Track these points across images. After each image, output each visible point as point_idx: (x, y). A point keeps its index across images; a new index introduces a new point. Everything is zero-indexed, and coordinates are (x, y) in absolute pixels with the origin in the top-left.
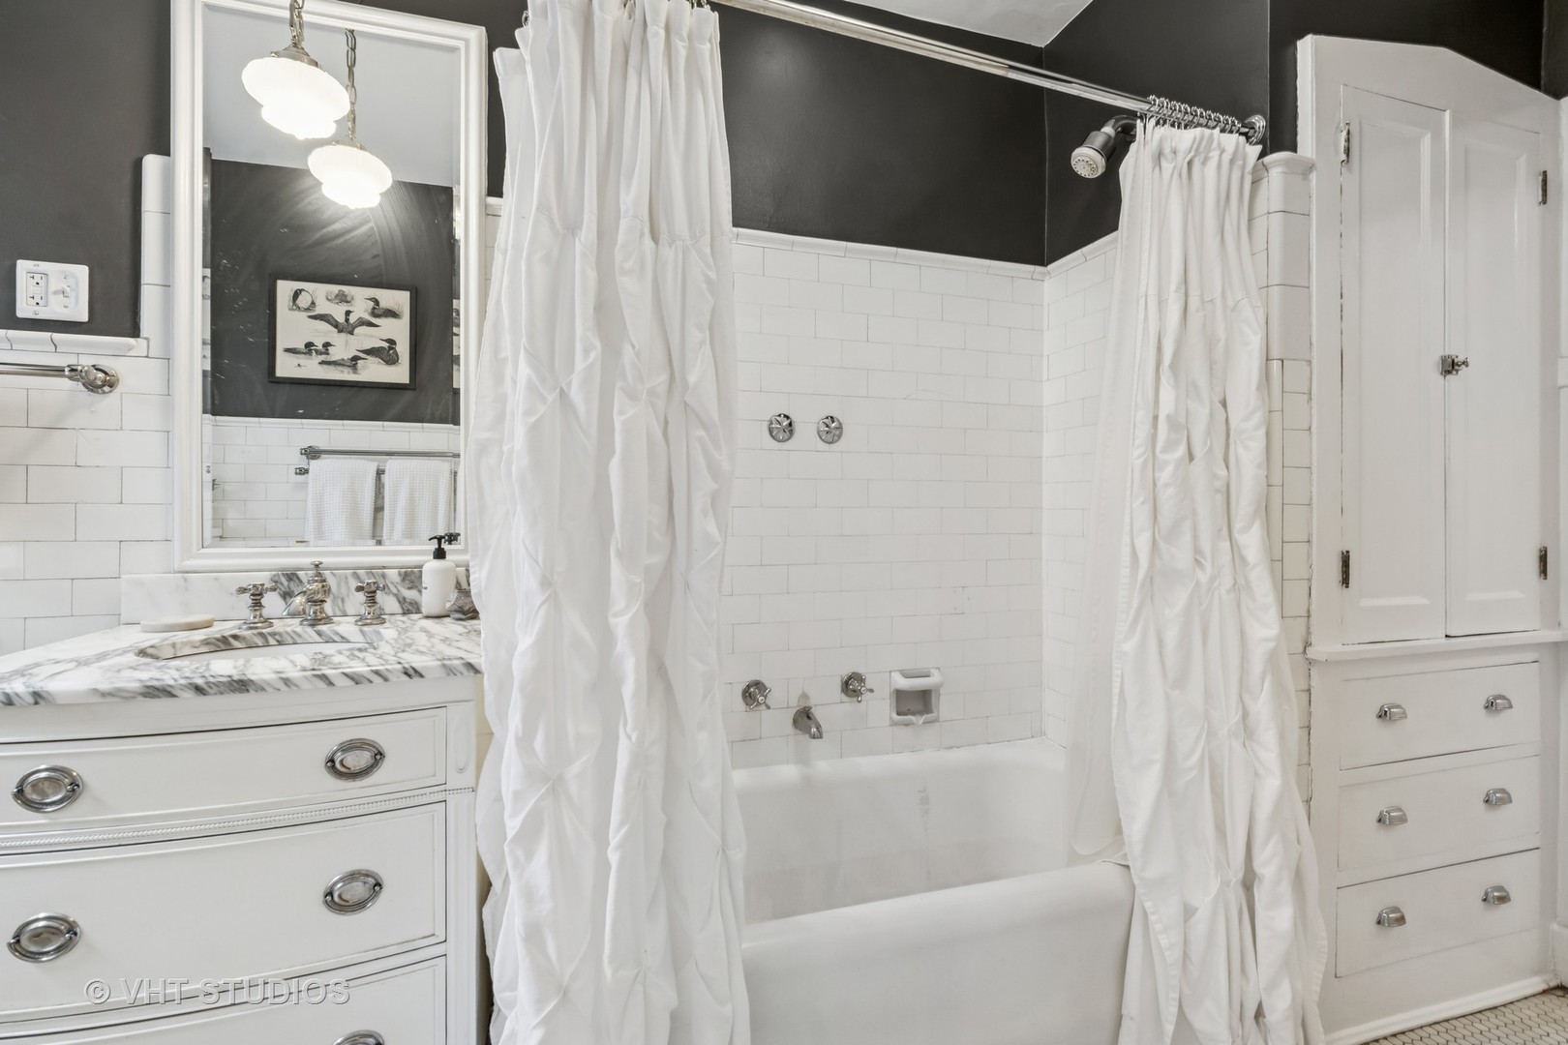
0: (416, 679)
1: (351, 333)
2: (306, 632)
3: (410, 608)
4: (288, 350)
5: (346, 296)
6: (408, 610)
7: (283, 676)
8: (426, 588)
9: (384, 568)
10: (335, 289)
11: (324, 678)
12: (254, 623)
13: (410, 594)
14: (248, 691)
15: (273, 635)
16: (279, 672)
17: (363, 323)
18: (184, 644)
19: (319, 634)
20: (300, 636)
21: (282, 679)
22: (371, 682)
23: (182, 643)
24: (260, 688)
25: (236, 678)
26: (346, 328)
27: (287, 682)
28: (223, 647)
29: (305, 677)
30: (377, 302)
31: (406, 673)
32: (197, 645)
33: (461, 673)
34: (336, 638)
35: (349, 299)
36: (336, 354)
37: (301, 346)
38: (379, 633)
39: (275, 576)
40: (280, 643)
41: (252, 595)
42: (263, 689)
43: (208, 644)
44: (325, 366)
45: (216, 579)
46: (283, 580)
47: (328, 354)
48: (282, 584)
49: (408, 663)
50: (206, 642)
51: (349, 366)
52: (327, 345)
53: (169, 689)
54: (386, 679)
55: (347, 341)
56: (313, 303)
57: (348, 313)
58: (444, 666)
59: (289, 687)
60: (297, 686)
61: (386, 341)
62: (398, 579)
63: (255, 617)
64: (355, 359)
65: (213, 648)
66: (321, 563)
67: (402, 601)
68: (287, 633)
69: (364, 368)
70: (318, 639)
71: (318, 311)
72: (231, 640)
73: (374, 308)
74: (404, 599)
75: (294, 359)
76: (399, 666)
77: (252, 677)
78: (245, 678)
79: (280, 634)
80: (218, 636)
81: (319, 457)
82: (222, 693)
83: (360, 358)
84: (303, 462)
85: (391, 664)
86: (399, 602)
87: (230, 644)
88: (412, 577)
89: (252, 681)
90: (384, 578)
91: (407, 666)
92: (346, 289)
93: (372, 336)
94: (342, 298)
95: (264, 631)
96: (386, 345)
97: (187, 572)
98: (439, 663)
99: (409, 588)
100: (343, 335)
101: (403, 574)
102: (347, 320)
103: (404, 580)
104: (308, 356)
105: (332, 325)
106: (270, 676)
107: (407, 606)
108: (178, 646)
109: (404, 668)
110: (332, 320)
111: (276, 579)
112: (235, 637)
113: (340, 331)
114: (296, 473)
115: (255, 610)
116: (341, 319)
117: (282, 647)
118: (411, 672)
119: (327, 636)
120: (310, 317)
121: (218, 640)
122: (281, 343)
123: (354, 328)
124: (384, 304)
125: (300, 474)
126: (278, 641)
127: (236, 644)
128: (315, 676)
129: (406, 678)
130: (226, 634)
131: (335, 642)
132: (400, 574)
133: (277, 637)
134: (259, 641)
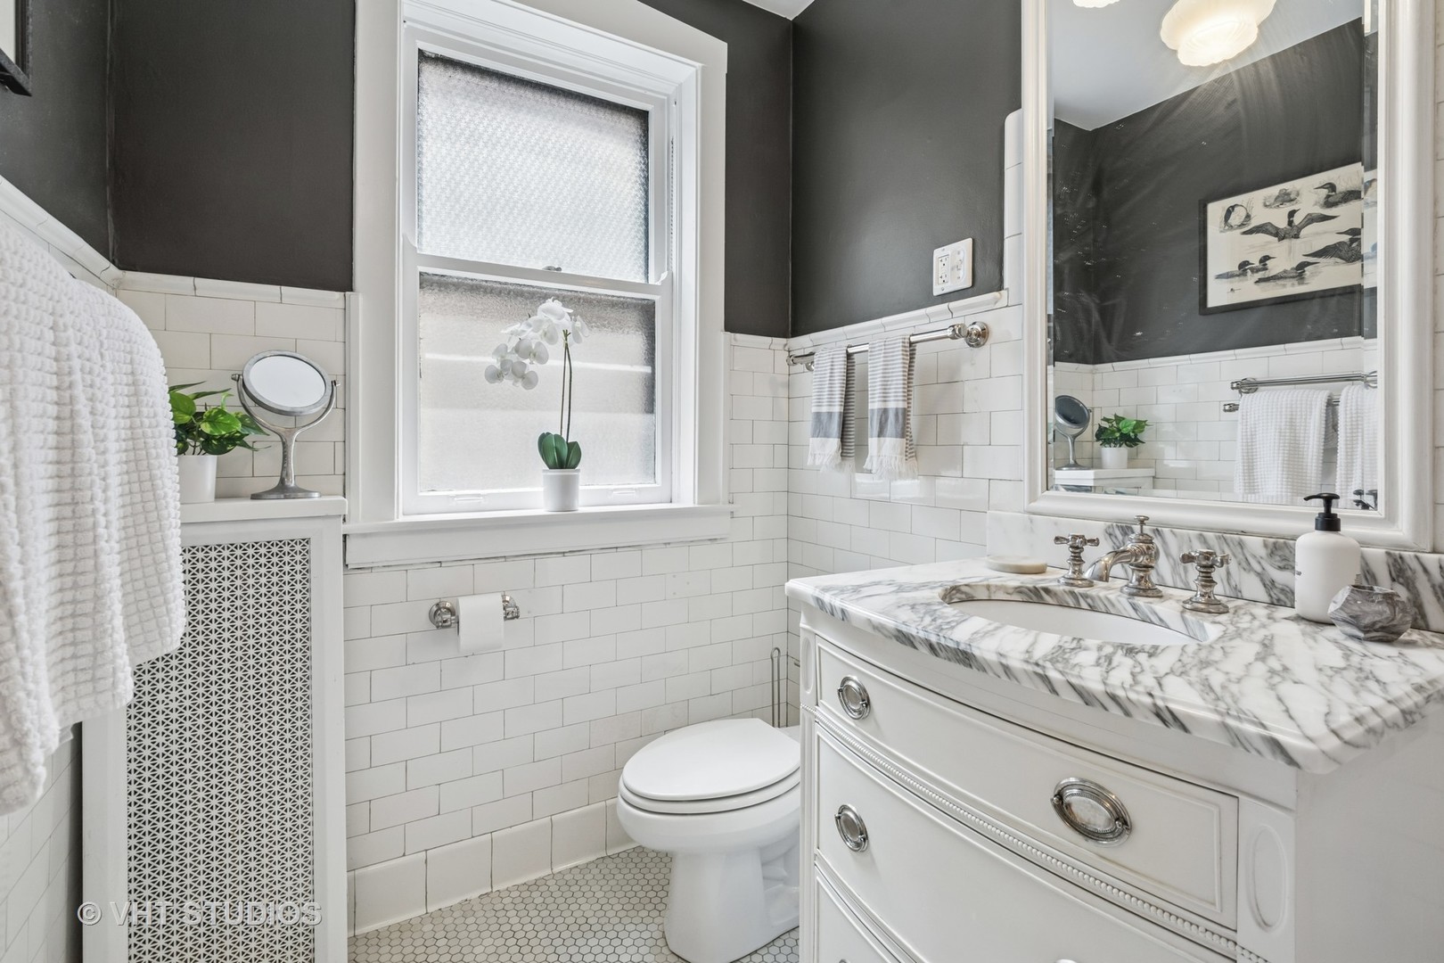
0: (1175, 731)
1: (1297, 236)
2: (1119, 602)
3: (1282, 597)
4: (1219, 277)
5: (1289, 194)
6: (1279, 600)
7: (1004, 661)
8: (1299, 574)
9: (1244, 533)
10: (1274, 190)
11: (1045, 679)
12: (1073, 579)
13: (1280, 577)
14: (971, 666)
15: (1085, 596)
16: (1001, 655)
17: (1311, 219)
18: (999, 588)
19: (1135, 608)
20: (1113, 605)
21: (1002, 664)
22: (1106, 709)
23: (996, 586)
24: (982, 667)
25: (962, 647)
26: (1290, 232)
27: (1007, 669)
28: (1035, 599)
29: (1025, 671)
30: (1332, 187)
31: (1158, 715)
32: (1011, 591)
33: (1259, 752)
34: (1154, 619)
35: (1292, 196)
36: (1275, 267)
37: (1235, 268)
38: (1202, 627)
39: (1109, 527)
40: (1092, 609)
41: (1071, 547)
42: (984, 670)
43: (1021, 592)
44: (1263, 284)
45: (1056, 524)
46: (1118, 533)
47: (1267, 269)
48: (1116, 537)
49: (1164, 699)
50: (1019, 590)
51: (1293, 277)
52: (1265, 259)
53: (912, 639)
54: (1127, 714)
55: (1290, 248)
56: (1248, 216)
57: (1292, 214)
58: (1226, 726)
59: (1009, 678)
60: (1017, 679)
61: (1346, 233)
62: (1263, 552)
63: (1074, 573)
64: (1302, 266)
65: (1025, 598)
66: (1147, 518)
67: (1269, 585)
68: (1100, 598)
69: (1313, 274)
70: (1133, 614)
71: (1254, 223)
72: (1043, 593)
73: (1328, 196)
74: (1273, 582)
75: (1226, 285)
76: (1148, 700)
77: (976, 652)
78: (969, 651)
79: (1092, 598)
80: (1030, 586)
81: (1256, 390)
82: (949, 660)
83: (1309, 264)
84: (1233, 397)
85: (1137, 692)
86: (1265, 585)
87: (1041, 597)
88: (1281, 551)
89: (974, 656)
90: (1242, 548)
91: (1160, 703)
92: (1288, 186)
93: (1325, 233)
94: (1285, 198)
95: (1077, 590)
96: (1346, 238)
97: (1034, 514)
98: (1216, 718)
99: (1280, 568)
100: (1285, 242)
101: (1271, 546)
102: (1290, 223)
103: (1272, 554)
104: (1242, 278)
105: (1271, 234)
106: (991, 657)
107: (1276, 593)
108: (993, 589)
109: (1155, 705)
110: (1270, 229)
111: (1111, 531)
112: (1047, 590)
113: (1281, 239)
114: (1225, 411)
115: (1075, 565)
116: (1282, 223)
117: (1093, 613)
118: (1168, 716)
119: (1143, 613)
120: (1245, 233)
121: (1030, 590)
122: (1213, 269)
123: (1300, 229)
124: (1342, 187)
125: (1230, 411)
126: (1089, 605)
127: (1047, 598)
128: (1036, 674)
129: (1159, 724)
130: (1038, 586)
131: (1152, 622)
132: (1266, 545)
133: (1089, 601)
134: (1071, 602)
